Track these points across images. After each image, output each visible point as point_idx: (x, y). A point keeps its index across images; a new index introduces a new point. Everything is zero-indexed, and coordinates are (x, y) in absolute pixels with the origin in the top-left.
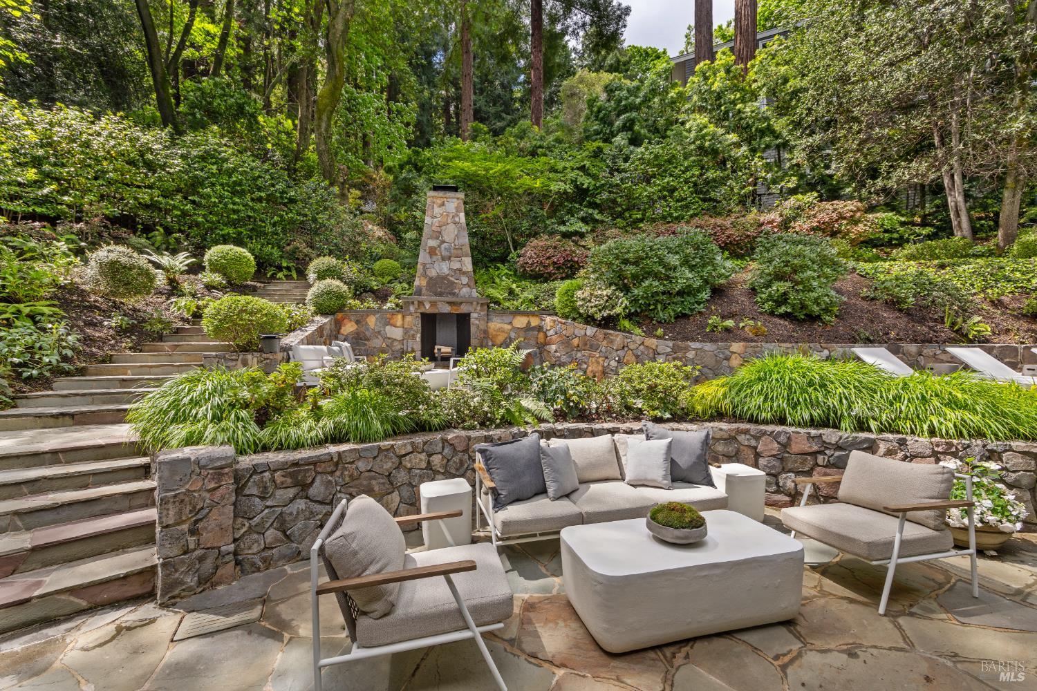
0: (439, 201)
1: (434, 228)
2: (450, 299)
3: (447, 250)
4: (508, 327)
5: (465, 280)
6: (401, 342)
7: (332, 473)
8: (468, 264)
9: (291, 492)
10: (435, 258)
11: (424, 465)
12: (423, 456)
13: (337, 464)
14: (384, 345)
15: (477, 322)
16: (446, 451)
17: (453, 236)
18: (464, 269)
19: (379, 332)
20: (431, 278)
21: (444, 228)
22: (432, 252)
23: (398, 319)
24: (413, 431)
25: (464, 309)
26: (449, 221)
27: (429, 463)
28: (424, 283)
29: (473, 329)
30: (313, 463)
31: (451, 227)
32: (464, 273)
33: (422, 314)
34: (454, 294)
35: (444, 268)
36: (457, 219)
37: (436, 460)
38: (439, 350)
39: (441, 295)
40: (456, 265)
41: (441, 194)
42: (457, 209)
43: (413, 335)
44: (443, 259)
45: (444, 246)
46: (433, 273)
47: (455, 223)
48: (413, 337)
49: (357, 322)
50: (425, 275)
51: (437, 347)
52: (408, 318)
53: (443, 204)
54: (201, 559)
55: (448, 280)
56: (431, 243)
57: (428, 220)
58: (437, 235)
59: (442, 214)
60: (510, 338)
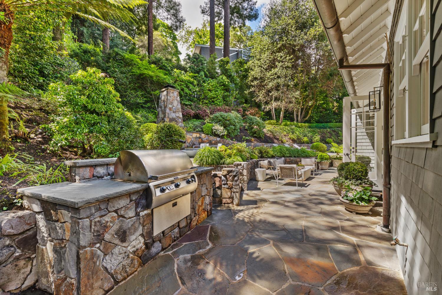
0: (172, 92)
1: (170, 101)
3: (175, 109)
4: (191, 137)
8: (181, 115)
10: (171, 111)
17: (176, 105)
20: (170, 119)
21: (173, 101)
22: (170, 109)
26: (175, 99)
28: (168, 120)
31: (176, 101)
32: (180, 118)
35: (174, 115)
36: (177, 99)
40: (177, 115)
42: (177, 95)
44: (174, 112)
45: (174, 107)
46: (171, 117)
50: (168, 117)
55: (175, 120)
56: (170, 106)
57: (169, 98)
58: (172, 103)
59: (173, 96)
60: (192, 140)
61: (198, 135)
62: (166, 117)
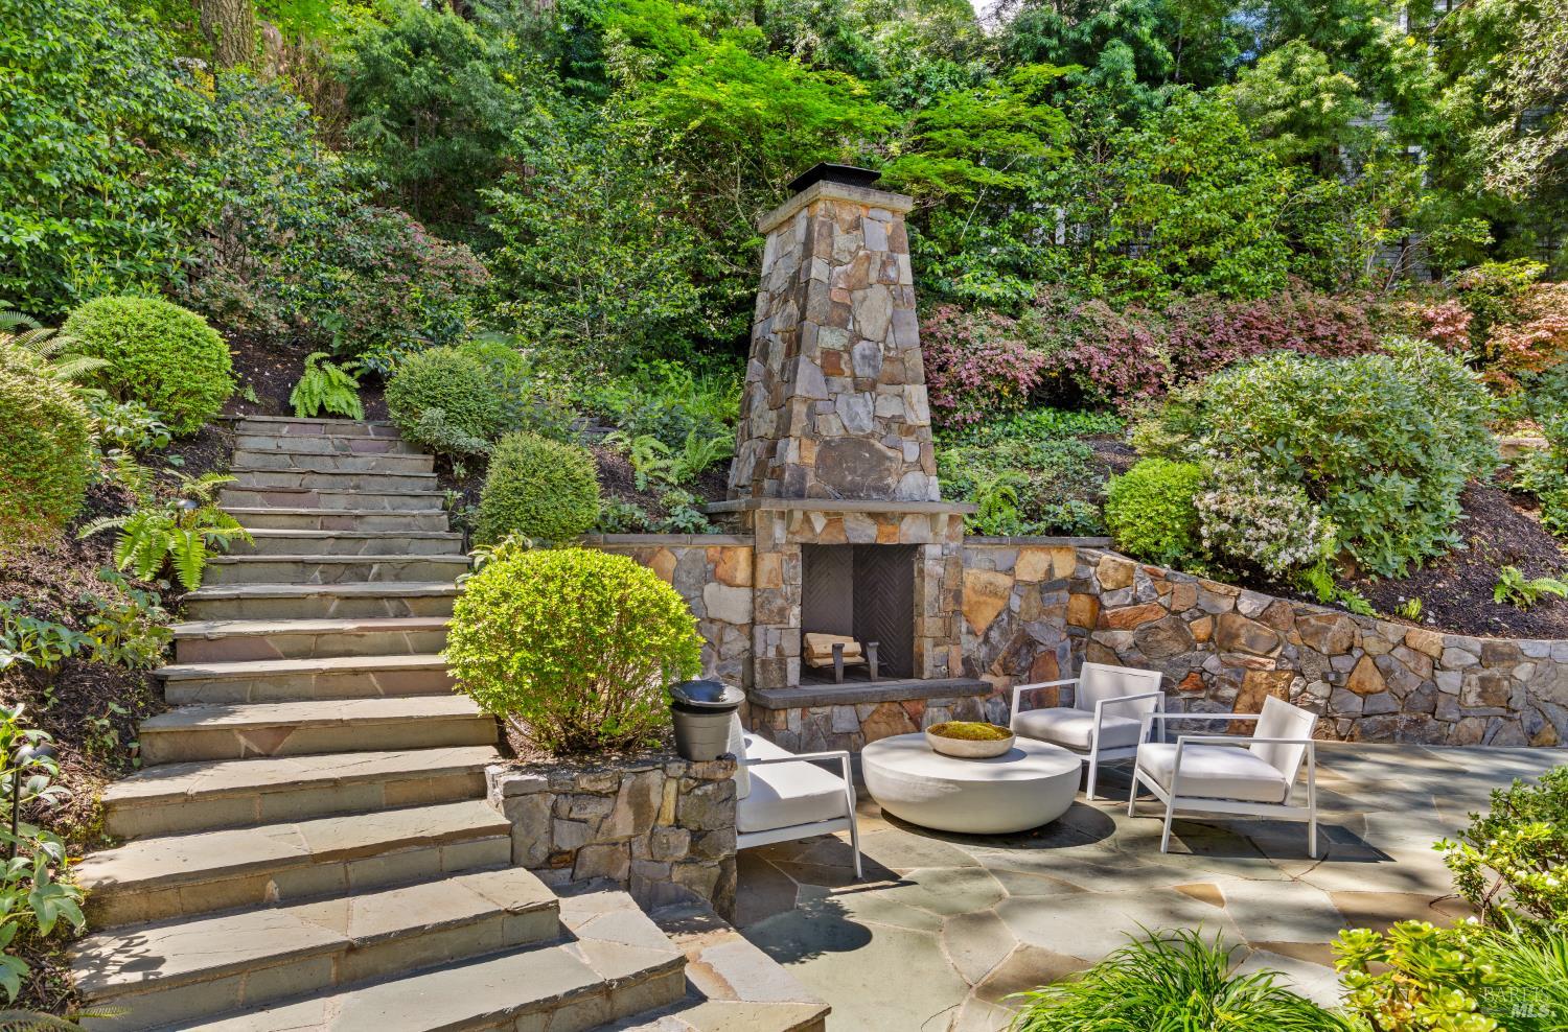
0: (847, 216)
1: (835, 294)
2: (876, 502)
3: (870, 360)
4: (1004, 581)
5: (912, 449)
6: (750, 629)
8: (918, 404)
10: (837, 382)
15: (939, 569)
17: (882, 321)
18: (911, 420)
20: (827, 444)
21: (859, 294)
22: (831, 363)
23: (744, 564)
25: (909, 532)
26: (874, 276)
28: (811, 456)
29: (929, 590)
31: (878, 294)
32: (910, 431)
34: (884, 491)
35: (860, 413)
36: (892, 273)
38: (838, 647)
39: (851, 493)
40: (890, 408)
41: (849, 192)
42: (894, 242)
43: (782, 612)
44: (859, 387)
45: (860, 348)
46: (832, 428)
47: (887, 283)
48: (780, 615)
50: (813, 433)
52: (768, 560)
55: (871, 448)
56: (831, 339)
57: (819, 269)
58: (842, 316)
59: (853, 255)
60: (1009, 610)
61: (1065, 565)
62: (796, 430)
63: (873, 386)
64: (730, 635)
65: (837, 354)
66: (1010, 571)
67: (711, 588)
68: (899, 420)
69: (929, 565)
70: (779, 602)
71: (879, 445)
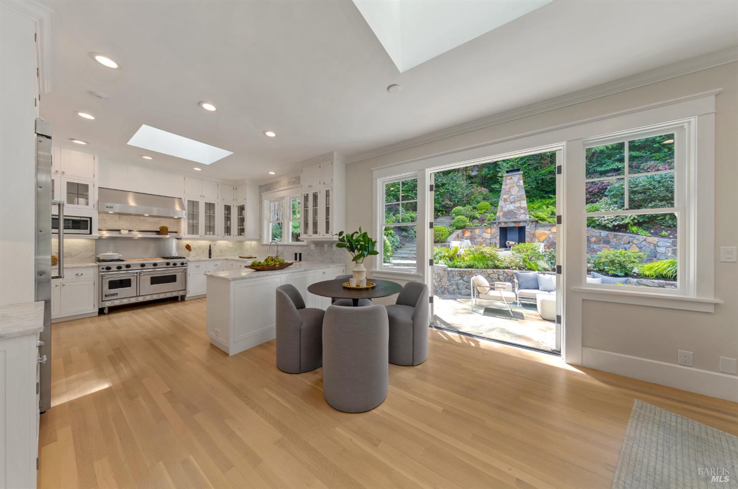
0: (509, 177)
1: (506, 190)
2: (514, 220)
3: (514, 198)
4: (549, 232)
5: (522, 211)
6: (490, 239)
7: (469, 275)
8: (524, 203)
9: (460, 278)
10: (506, 203)
11: (496, 278)
12: (496, 275)
13: (470, 273)
14: (482, 241)
15: (529, 230)
16: (504, 275)
17: (517, 192)
18: (522, 206)
19: (480, 235)
20: (504, 212)
21: (512, 189)
22: (505, 200)
23: (489, 230)
24: (493, 268)
25: (522, 225)
26: (514, 185)
27: (498, 277)
28: (501, 214)
29: (527, 233)
30: (465, 272)
31: (516, 187)
32: (522, 208)
33: (500, 228)
34: (516, 218)
35: (511, 207)
36: (518, 184)
37: (501, 277)
38: (508, 243)
39: (509, 219)
40: (517, 205)
41: (510, 174)
42: (519, 179)
44: (511, 203)
45: (511, 197)
46: (505, 210)
47: (518, 186)
48: (496, 238)
49: (471, 232)
50: (501, 210)
51: (507, 242)
52: (493, 230)
53: (511, 178)
54: (441, 288)
55: (513, 212)
56: (505, 196)
58: (508, 193)
59: (510, 183)
60: (549, 238)
62: (499, 210)
63: (514, 202)
64: (487, 240)
65: (507, 199)
66: (550, 230)
67: (484, 234)
68: (520, 207)
69: (526, 230)
70: (495, 236)
71: (515, 211)
